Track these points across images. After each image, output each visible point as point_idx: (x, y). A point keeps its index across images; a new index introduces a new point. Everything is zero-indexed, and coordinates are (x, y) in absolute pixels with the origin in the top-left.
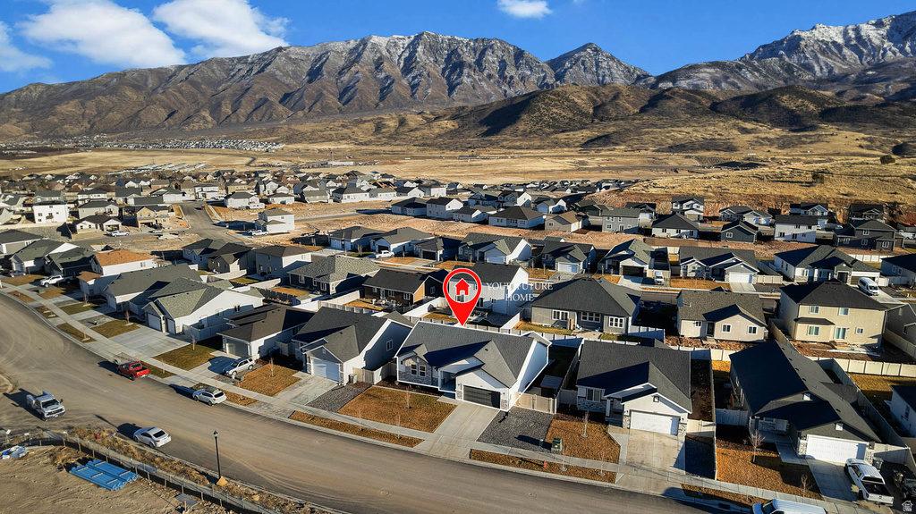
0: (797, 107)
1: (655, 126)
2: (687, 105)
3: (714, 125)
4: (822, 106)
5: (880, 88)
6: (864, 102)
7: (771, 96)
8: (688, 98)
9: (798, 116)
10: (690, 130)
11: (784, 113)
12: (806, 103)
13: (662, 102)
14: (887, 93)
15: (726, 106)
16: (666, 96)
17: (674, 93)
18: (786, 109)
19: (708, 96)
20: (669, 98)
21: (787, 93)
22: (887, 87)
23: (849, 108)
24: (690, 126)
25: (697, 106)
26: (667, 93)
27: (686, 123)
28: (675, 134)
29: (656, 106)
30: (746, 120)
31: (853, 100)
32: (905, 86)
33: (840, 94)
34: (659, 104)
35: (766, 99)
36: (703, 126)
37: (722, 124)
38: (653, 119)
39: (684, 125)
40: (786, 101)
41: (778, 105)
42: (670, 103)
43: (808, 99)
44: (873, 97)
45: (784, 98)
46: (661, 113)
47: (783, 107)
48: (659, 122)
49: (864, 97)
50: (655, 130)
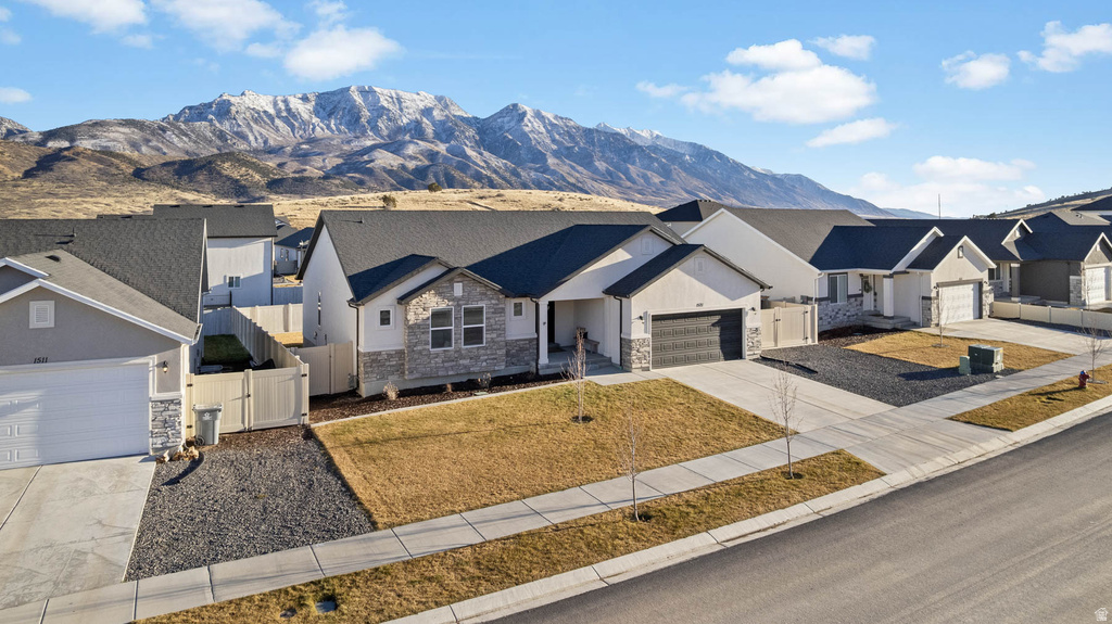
0: (241, 176)
1: (56, 195)
2: (100, 169)
3: (144, 195)
4: (268, 176)
5: (318, 161)
6: (306, 174)
7: (210, 162)
8: (99, 161)
9: (244, 187)
10: (110, 200)
11: (228, 183)
12: (250, 172)
13: (59, 164)
14: (326, 167)
15: (154, 173)
16: (65, 157)
17: (78, 154)
18: (229, 178)
19: (130, 161)
20: (71, 160)
21: (228, 160)
22: (324, 160)
23: (295, 179)
24: (109, 196)
25: (115, 171)
26: (66, 153)
27: (102, 192)
28: (89, 206)
29: (51, 170)
30: (184, 190)
31: (294, 172)
32: (340, 161)
33: (281, 165)
34: (55, 167)
35: (204, 166)
36: (129, 197)
37: (154, 194)
38: (49, 186)
39: (100, 195)
40: (227, 168)
41: (219, 173)
42: (73, 166)
43: (252, 168)
44: (313, 170)
45: (226, 165)
46: (62, 179)
47: (226, 176)
48: (61, 191)
49: (305, 170)
50: (56, 201)
